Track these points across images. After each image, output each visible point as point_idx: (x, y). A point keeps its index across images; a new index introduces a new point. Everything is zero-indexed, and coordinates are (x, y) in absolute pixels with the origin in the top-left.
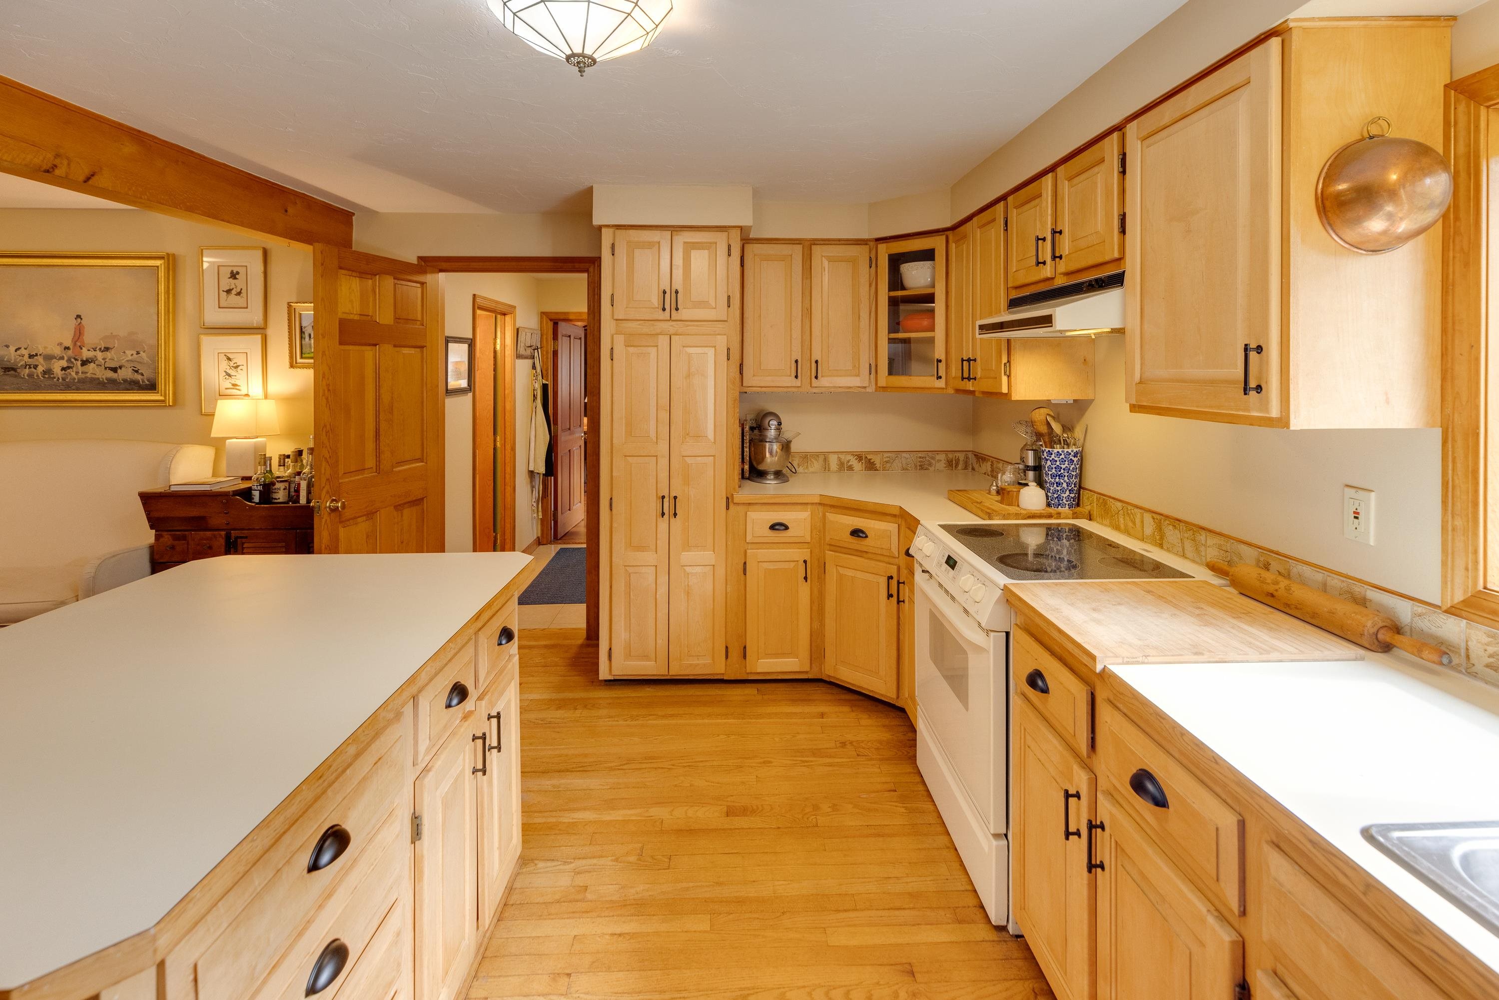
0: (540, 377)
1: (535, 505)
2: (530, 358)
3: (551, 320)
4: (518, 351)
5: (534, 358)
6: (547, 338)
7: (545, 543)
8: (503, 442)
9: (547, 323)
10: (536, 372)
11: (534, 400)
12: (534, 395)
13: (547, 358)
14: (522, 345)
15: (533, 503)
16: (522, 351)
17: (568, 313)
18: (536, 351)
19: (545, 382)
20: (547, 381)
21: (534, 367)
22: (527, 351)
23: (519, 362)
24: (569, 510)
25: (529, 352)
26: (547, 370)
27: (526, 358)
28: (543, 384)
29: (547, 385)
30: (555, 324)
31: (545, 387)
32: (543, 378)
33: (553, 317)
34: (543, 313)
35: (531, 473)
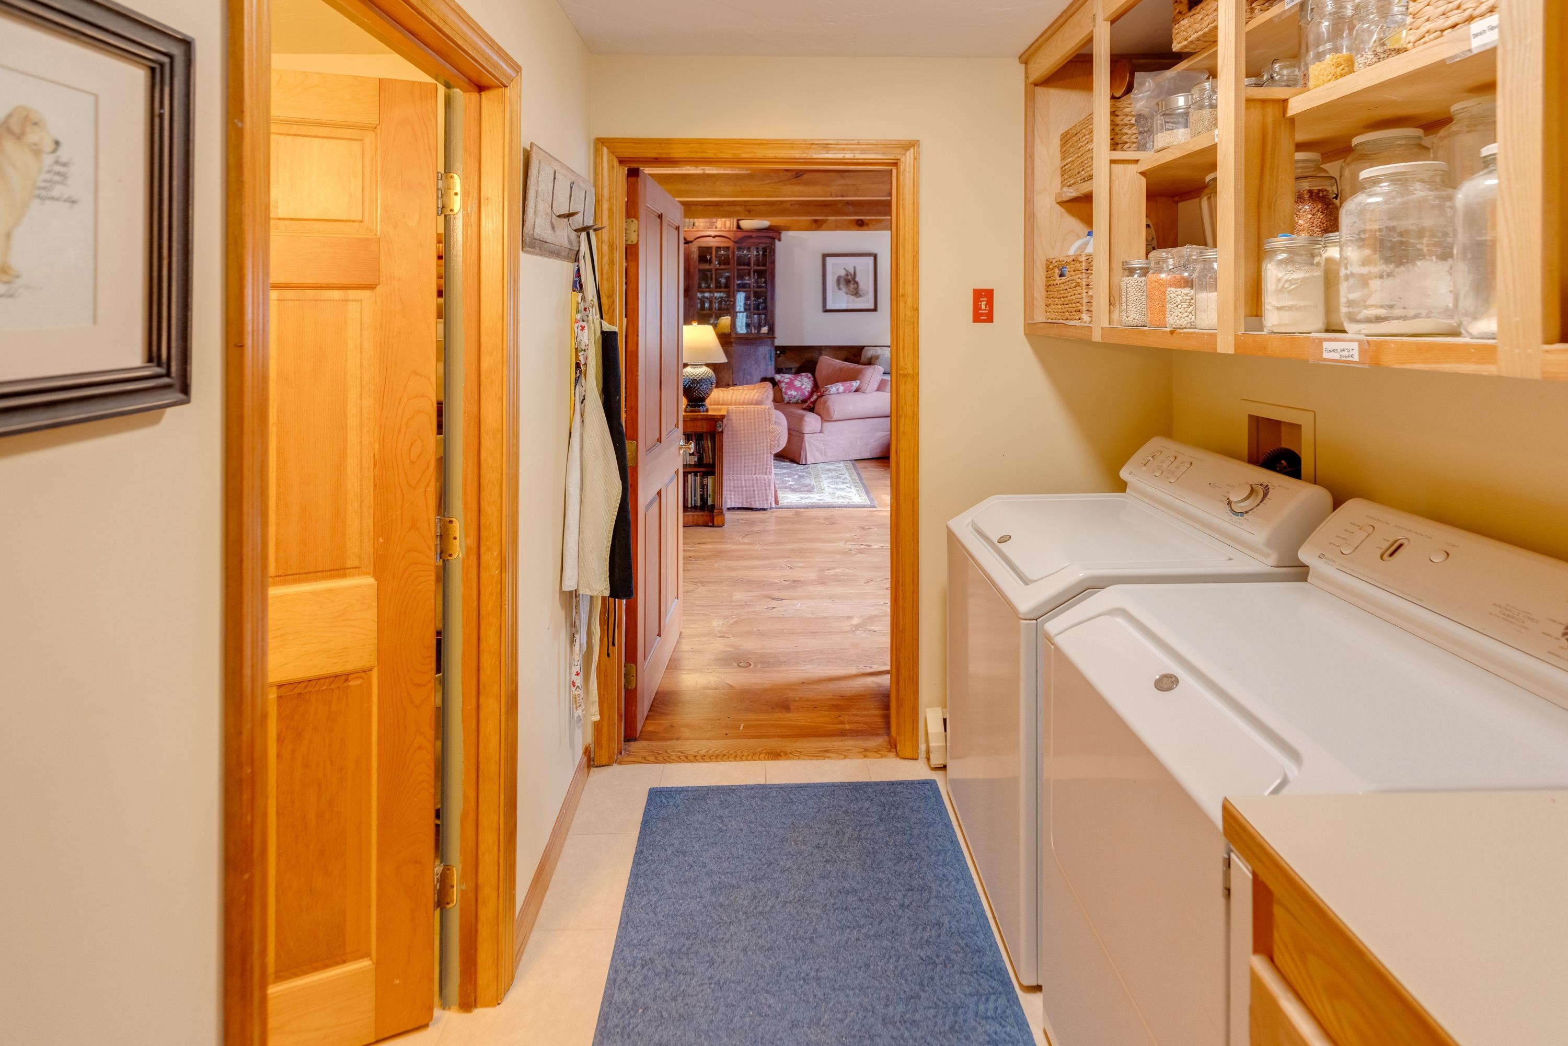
0: (594, 314)
1: (579, 681)
2: (566, 258)
3: (621, 161)
4: (529, 223)
5: (577, 260)
6: (610, 210)
7: (604, 761)
8: (472, 541)
9: (611, 167)
10: (583, 298)
11: (577, 380)
12: (578, 365)
13: (612, 262)
14: (543, 207)
15: (574, 678)
16: (540, 225)
17: (668, 142)
18: (583, 235)
19: (607, 327)
20: (611, 322)
21: (578, 286)
22: (558, 232)
23: (529, 262)
24: (659, 635)
25: (563, 236)
26: (611, 296)
27: (555, 253)
28: (603, 333)
29: (615, 334)
30: (633, 173)
31: (608, 341)
32: (602, 317)
33: (628, 153)
34: (601, 142)
35: (570, 599)
